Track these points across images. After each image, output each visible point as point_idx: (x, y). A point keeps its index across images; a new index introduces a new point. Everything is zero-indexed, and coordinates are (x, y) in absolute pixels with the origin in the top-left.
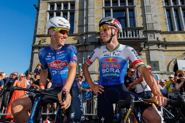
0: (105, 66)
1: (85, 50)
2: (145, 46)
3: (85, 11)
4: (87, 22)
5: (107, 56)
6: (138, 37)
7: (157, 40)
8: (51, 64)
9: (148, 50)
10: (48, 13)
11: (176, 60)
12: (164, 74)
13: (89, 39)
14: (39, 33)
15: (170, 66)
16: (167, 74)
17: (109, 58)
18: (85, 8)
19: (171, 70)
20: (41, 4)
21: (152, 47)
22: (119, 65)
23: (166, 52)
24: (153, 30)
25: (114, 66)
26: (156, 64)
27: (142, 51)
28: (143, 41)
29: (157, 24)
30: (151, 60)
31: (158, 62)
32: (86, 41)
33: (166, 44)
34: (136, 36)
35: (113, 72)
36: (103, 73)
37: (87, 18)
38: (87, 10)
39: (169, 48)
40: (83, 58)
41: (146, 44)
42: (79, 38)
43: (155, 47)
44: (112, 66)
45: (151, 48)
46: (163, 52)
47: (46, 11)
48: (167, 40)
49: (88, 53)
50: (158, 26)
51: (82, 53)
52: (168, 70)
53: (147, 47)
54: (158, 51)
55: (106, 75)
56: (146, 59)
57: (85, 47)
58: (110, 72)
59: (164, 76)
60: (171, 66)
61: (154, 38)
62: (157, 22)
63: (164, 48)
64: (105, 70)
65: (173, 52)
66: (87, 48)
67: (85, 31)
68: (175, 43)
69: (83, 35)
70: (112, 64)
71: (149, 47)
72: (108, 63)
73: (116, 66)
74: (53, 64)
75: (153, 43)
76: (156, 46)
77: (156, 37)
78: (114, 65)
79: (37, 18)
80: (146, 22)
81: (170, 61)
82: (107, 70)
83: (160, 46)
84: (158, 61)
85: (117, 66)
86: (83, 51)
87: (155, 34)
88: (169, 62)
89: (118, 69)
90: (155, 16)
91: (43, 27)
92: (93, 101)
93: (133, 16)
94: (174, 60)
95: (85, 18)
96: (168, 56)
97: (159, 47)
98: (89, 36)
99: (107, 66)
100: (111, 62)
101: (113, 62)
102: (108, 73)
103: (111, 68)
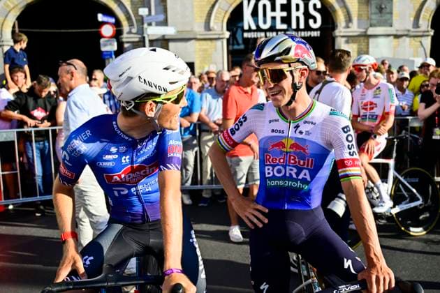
0: (272, 160)
5: (278, 134)
12: (404, 37)
15: (424, 10)
16: (411, 36)
17: (283, 141)
22: (308, 160)
25: (296, 162)
26: (383, 6)
35: (294, 176)
36: (267, 176)
44: (292, 162)
52: (416, 24)
55: (273, 183)
58: (284, 178)
59: (404, 41)
60: (427, 10)
64: (273, 170)
70: (292, 157)
72: (281, 154)
73: (302, 162)
78: (297, 160)
82: (279, 171)
85: (304, 163)
89: (306, 169)
99: (279, 161)
100: (290, 152)
101: (295, 153)
102: (279, 179)
103: (287, 167)
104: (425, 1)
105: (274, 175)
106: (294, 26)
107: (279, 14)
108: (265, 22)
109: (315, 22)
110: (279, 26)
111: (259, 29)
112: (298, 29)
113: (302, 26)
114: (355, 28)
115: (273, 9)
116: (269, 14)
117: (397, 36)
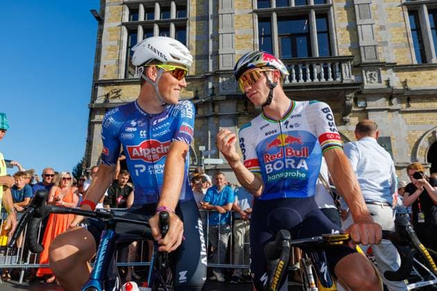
0: (271, 158)
1: (211, 113)
2: (356, 100)
3: (211, 22)
4: (216, 47)
6: (338, 79)
7: (386, 87)
8: (135, 149)
9: (365, 111)
10: (124, 29)
11: (434, 133)
13: (221, 87)
14: (104, 76)
15: (419, 148)
17: (278, 138)
18: (211, 13)
19: (422, 158)
20: (107, 9)
21: (374, 103)
22: (304, 149)
23: (409, 115)
24: (376, 61)
25: (293, 154)
27: (351, 114)
28: (352, 90)
29: (385, 48)
32: (215, 92)
33: (408, 96)
34: (334, 77)
35: (293, 167)
37: (216, 38)
38: (216, 17)
39: (415, 106)
40: (209, 133)
41: (359, 96)
42: (197, 85)
43: (382, 103)
44: (290, 154)
45: (371, 105)
46: (400, 115)
47: (120, 23)
48: (411, 86)
49: (221, 121)
50: (388, 52)
51: (206, 121)
52: (414, 159)
53: (361, 104)
54: (390, 114)
55: (274, 177)
57: (213, 107)
58: (284, 170)
60: (422, 148)
61: (380, 81)
62: (385, 43)
63: (404, 105)
64: (272, 167)
65: (427, 114)
66: (217, 108)
67: (211, 70)
68: (431, 93)
69: (206, 78)
70: (289, 150)
71: (366, 104)
72: (278, 150)
73: (298, 153)
74: (141, 148)
75: (376, 94)
76: (383, 100)
77: (384, 78)
78: (294, 151)
79: (99, 42)
80: (359, 44)
81: (419, 137)
82: (279, 166)
83: (394, 101)
84: (389, 138)
85: (300, 153)
86: (207, 117)
87: (382, 72)
88: (416, 140)
89: (303, 159)
90: (382, 28)
91: (114, 62)
92: (235, 236)
93: (326, 30)
94: (429, 134)
95: (212, 37)
96: (414, 124)
97: (391, 104)
98: (220, 81)
99: (278, 157)
100: (286, 146)
101: (290, 145)
102: (279, 172)
103: (286, 160)
104: (419, 140)
105: (274, 170)
117: (398, 168)
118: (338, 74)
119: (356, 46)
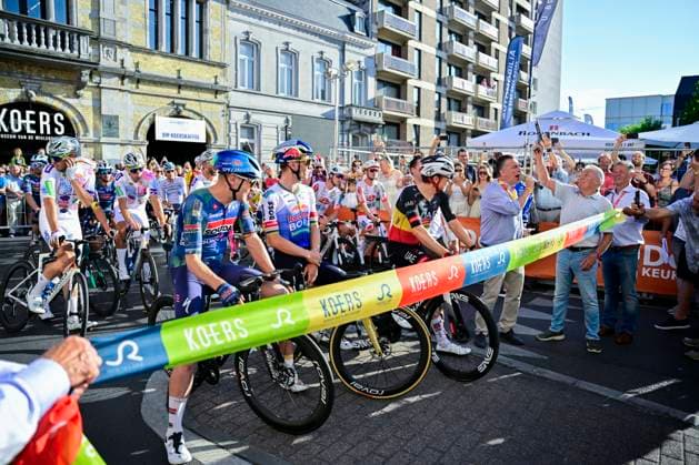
2: (91, 75)
6: (76, 53)
7: (120, 66)
9: (99, 88)
11: (154, 115)
12: (128, 145)
15: (141, 127)
16: (132, 145)
19: (142, 136)
21: (107, 81)
23: (137, 96)
24: (114, 38)
26: (112, 123)
27: (85, 89)
28: (89, 68)
29: (124, 25)
30: (103, 113)
31: (117, 117)
33: (138, 78)
34: (71, 48)
39: (143, 88)
41: (94, 73)
43: (115, 82)
45: (105, 82)
46: (129, 96)
48: (143, 70)
50: (126, 30)
52: (136, 137)
53: (96, 79)
56: (91, 110)
59: (128, 148)
60: (143, 128)
61: (115, 60)
62: (124, 20)
63: (134, 86)
65: (150, 98)
68: (157, 79)
71: (100, 80)
75: (111, 73)
76: (117, 78)
77: (119, 57)
80: (99, 14)
81: (142, 117)
83: (126, 81)
87: (119, 50)
88: (139, 120)
90: (123, 2)
94: (150, 116)
96: (140, 105)
97: (122, 84)
104: (142, 121)
106: (42, 132)
107: (28, 122)
108: (17, 127)
109: (60, 130)
110: (29, 131)
111: (10, 132)
112: (45, 134)
113: (49, 132)
114: (91, 137)
115: (24, 117)
116: (20, 121)
117: (122, 144)
118: (76, 47)
119: (96, 16)
